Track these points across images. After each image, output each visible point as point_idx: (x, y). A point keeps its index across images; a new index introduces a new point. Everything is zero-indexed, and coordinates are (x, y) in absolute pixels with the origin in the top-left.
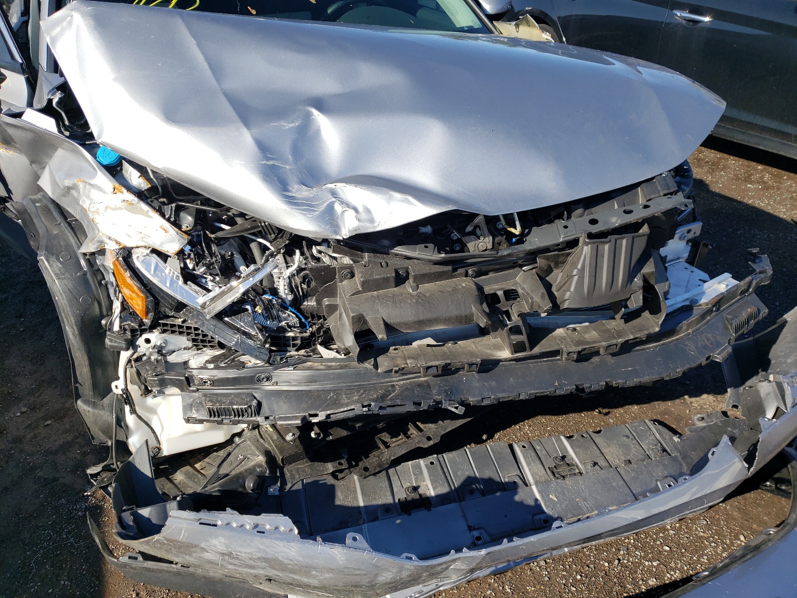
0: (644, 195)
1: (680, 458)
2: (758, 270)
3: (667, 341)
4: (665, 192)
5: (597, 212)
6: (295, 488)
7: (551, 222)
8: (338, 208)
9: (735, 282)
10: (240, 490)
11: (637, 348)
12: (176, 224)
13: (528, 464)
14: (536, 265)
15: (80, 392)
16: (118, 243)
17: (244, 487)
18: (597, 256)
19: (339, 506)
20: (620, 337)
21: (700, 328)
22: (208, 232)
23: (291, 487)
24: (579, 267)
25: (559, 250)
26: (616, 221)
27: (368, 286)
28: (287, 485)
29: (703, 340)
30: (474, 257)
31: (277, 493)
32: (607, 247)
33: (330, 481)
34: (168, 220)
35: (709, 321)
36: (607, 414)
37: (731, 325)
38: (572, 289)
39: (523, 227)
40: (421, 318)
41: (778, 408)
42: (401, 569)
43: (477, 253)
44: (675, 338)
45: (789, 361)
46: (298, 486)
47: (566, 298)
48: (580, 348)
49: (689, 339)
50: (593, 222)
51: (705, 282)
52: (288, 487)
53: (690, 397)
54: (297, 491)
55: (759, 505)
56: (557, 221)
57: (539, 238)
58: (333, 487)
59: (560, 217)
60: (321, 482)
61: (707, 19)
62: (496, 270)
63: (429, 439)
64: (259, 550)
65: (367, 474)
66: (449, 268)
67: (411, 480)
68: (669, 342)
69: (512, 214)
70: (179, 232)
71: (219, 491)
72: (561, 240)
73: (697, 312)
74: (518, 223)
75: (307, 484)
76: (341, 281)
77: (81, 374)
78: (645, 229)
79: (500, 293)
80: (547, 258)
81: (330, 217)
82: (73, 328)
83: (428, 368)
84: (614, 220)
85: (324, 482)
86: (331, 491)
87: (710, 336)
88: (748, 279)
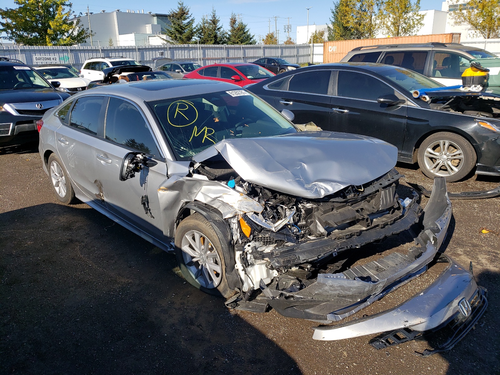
0: (390, 175)
1: (411, 261)
2: (415, 196)
4: (396, 174)
5: (380, 181)
7: (369, 186)
8: (318, 189)
9: (411, 200)
11: (396, 222)
13: (369, 270)
14: (367, 200)
16: (243, 212)
18: (385, 193)
20: (393, 218)
24: (382, 197)
25: (373, 194)
26: (387, 183)
27: (325, 212)
30: (349, 199)
32: (387, 191)
36: (381, 254)
37: (415, 212)
38: (381, 204)
39: (364, 188)
40: (343, 219)
41: (433, 237)
42: (370, 286)
43: (349, 198)
45: (429, 224)
47: (380, 207)
48: (384, 223)
50: (381, 184)
51: (403, 201)
53: (403, 244)
55: (438, 268)
56: (371, 186)
57: (368, 191)
59: (371, 184)
61: (346, 111)
62: (355, 203)
63: (338, 267)
64: (339, 283)
66: (345, 204)
69: (361, 185)
70: (262, 205)
72: (374, 190)
73: (406, 209)
74: (362, 188)
76: (315, 212)
78: (394, 185)
79: (359, 210)
80: (369, 197)
81: (317, 192)
82: (225, 245)
83: (346, 235)
84: (386, 183)
88: (414, 198)
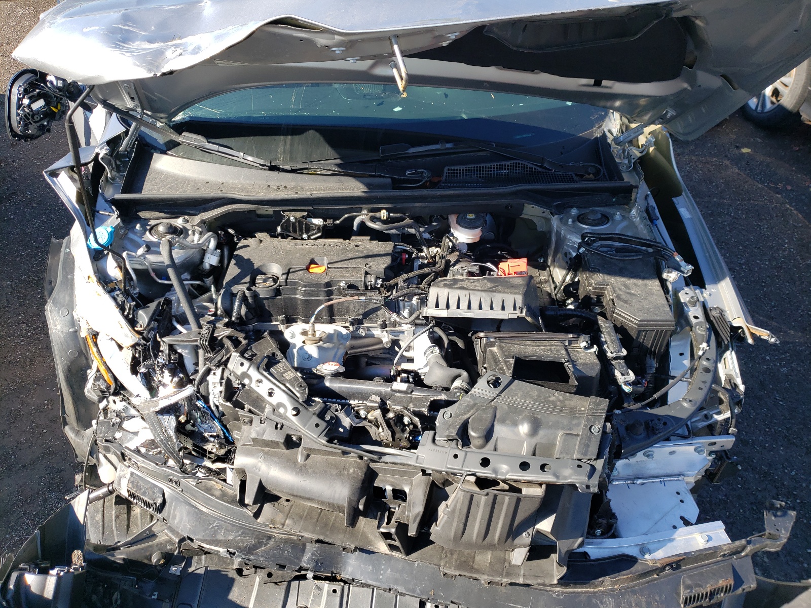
2: (768, 532)
3: (580, 590)
6: (198, 572)
10: (146, 561)
12: (132, 323)
15: (67, 421)
16: (88, 323)
17: (150, 560)
18: (470, 505)
19: (231, 601)
21: (634, 587)
22: (157, 335)
23: (194, 571)
27: (257, 443)
28: (191, 567)
29: (631, 602)
31: (178, 574)
32: (484, 499)
33: (233, 574)
34: (126, 317)
35: (655, 579)
44: (592, 590)
46: (202, 571)
48: (457, 573)
49: (612, 596)
52: (190, 570)
54: (199, 575)
58: (232, 580)
60: (223, 573)
65: (269, 580)
66: (339, 451)
67: (308, 600)
68: (582, 593)
70: (132, 330)
71: (124, 559)
73: (637, 568)
75: (210, 571)
76: (244, 425)
77: (68, 408)
79: (388, 490)
85: (226, 573)
86: (229, 583)
87: (643, 600)
